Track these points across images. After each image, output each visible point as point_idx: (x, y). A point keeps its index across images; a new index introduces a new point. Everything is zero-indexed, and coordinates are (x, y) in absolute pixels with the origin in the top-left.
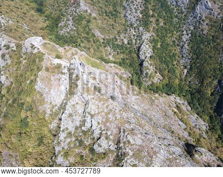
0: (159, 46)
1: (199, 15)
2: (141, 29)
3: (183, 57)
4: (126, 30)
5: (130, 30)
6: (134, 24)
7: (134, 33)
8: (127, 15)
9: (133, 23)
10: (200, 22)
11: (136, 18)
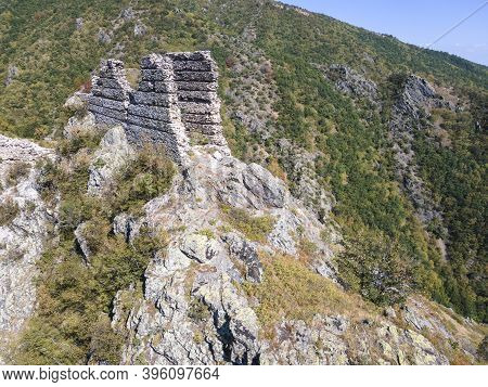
0: (345, 183)
1: (416, 109)
2: (284, 142)
3: (416, 206)
4: (244, 149)
5: (255, 149)
6: (261, 133)
7: (267, 155)
8: (239, 113)
9: (259, 130)
10: (423, 124)
11: (265, 120)
